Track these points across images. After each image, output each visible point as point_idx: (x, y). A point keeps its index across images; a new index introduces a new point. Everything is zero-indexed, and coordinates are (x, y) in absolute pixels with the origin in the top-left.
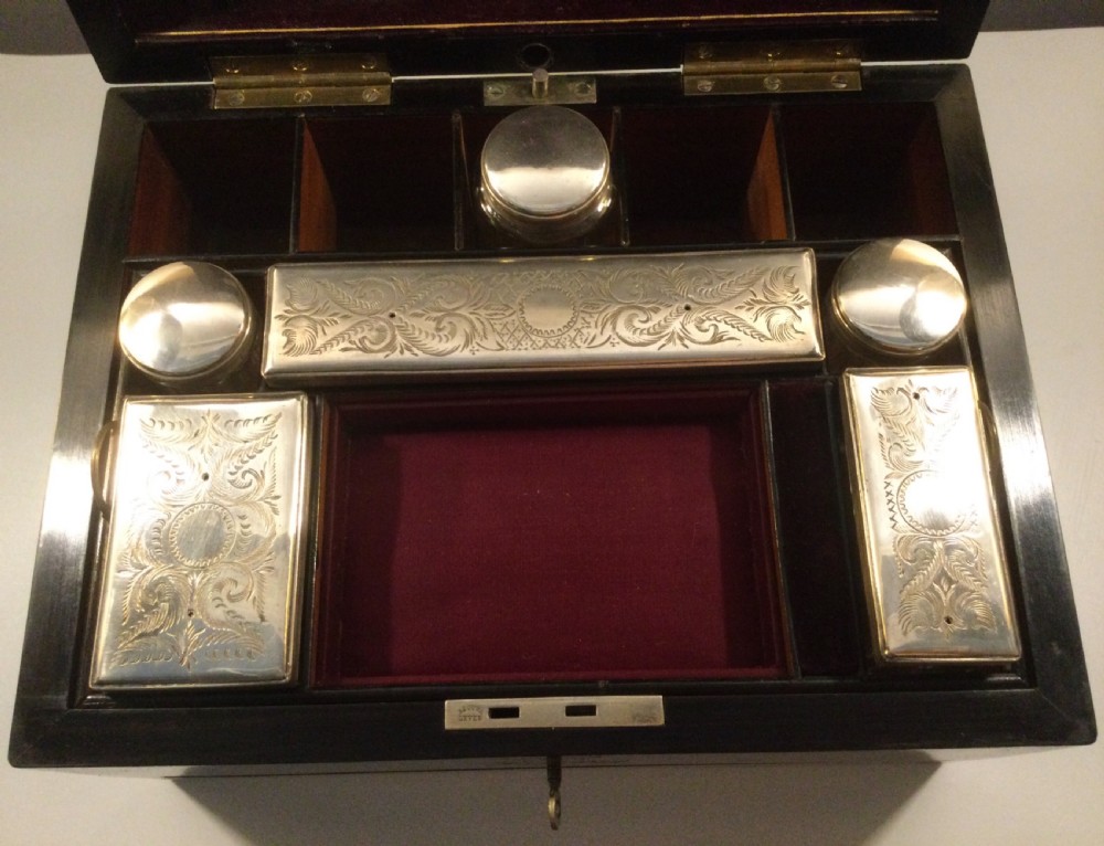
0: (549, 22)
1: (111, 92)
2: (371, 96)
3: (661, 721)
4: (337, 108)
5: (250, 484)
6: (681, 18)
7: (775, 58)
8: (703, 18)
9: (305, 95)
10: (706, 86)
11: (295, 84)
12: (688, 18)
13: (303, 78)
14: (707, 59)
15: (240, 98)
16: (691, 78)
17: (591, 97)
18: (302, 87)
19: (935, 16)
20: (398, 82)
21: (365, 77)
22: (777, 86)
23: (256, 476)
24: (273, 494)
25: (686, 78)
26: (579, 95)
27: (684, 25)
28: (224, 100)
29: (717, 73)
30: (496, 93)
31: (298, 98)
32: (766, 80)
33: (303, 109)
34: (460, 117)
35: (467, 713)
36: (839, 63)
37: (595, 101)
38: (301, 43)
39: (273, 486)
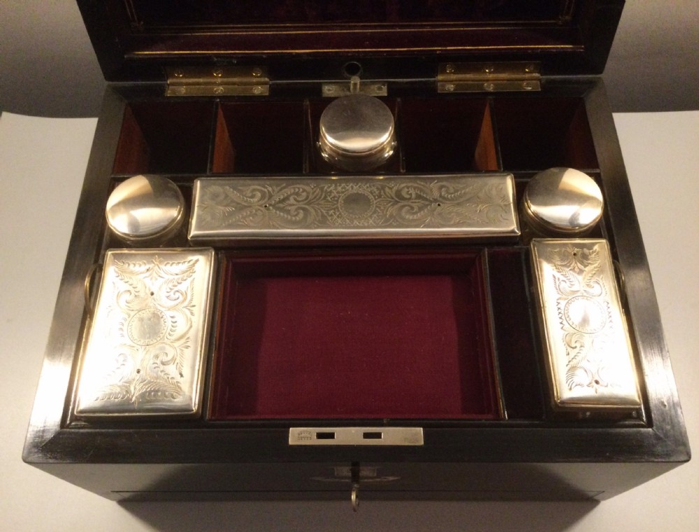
0: (360, 50)
1: (109, 86)
2: (258, 91)
3: (422, 443)
4: (237, 96)
5: (178, 298)
6: (436, 48)
7: (490, 73)
8: (448, 48)
9: (220, 90)
10: (451, 87)
11: (215, 84)
12: (440, 48)
13: (219, 80)
14: (451, 73)
15: (183, 91)
16: (441, 83)
17: (384, 92)
18: (218, 85)
19: (582, 48)
20: (273, 84)
21: (255, 80)
22: (492, 88)
23: (182, 294)
24: (192, 304)
25: (439, 84)
26: (378, 92)
27: (438, 52)
28: (173, 91)
29: (456, 81)
30: (329, 90)
31: (216, 91)
32: (486, 84)
33: (219, 97)
34: (308, 103)
35: (303, 435)
36: (527, 76)
37: (386, 95)
38: (219, 59)
39: (192, 300)
